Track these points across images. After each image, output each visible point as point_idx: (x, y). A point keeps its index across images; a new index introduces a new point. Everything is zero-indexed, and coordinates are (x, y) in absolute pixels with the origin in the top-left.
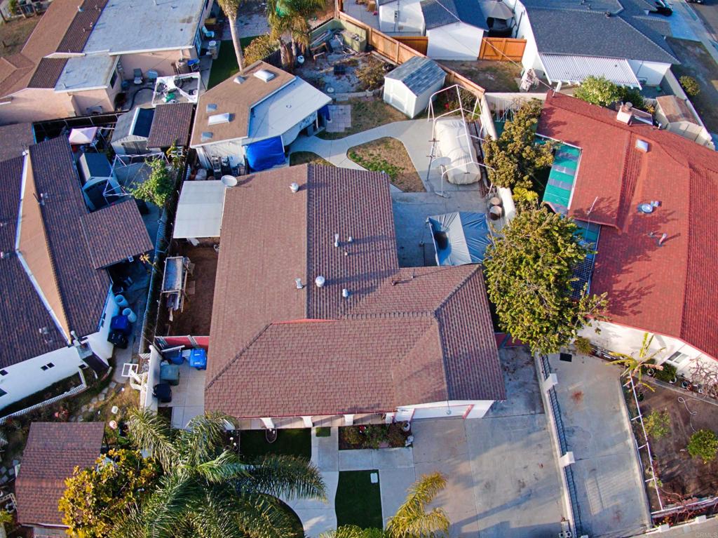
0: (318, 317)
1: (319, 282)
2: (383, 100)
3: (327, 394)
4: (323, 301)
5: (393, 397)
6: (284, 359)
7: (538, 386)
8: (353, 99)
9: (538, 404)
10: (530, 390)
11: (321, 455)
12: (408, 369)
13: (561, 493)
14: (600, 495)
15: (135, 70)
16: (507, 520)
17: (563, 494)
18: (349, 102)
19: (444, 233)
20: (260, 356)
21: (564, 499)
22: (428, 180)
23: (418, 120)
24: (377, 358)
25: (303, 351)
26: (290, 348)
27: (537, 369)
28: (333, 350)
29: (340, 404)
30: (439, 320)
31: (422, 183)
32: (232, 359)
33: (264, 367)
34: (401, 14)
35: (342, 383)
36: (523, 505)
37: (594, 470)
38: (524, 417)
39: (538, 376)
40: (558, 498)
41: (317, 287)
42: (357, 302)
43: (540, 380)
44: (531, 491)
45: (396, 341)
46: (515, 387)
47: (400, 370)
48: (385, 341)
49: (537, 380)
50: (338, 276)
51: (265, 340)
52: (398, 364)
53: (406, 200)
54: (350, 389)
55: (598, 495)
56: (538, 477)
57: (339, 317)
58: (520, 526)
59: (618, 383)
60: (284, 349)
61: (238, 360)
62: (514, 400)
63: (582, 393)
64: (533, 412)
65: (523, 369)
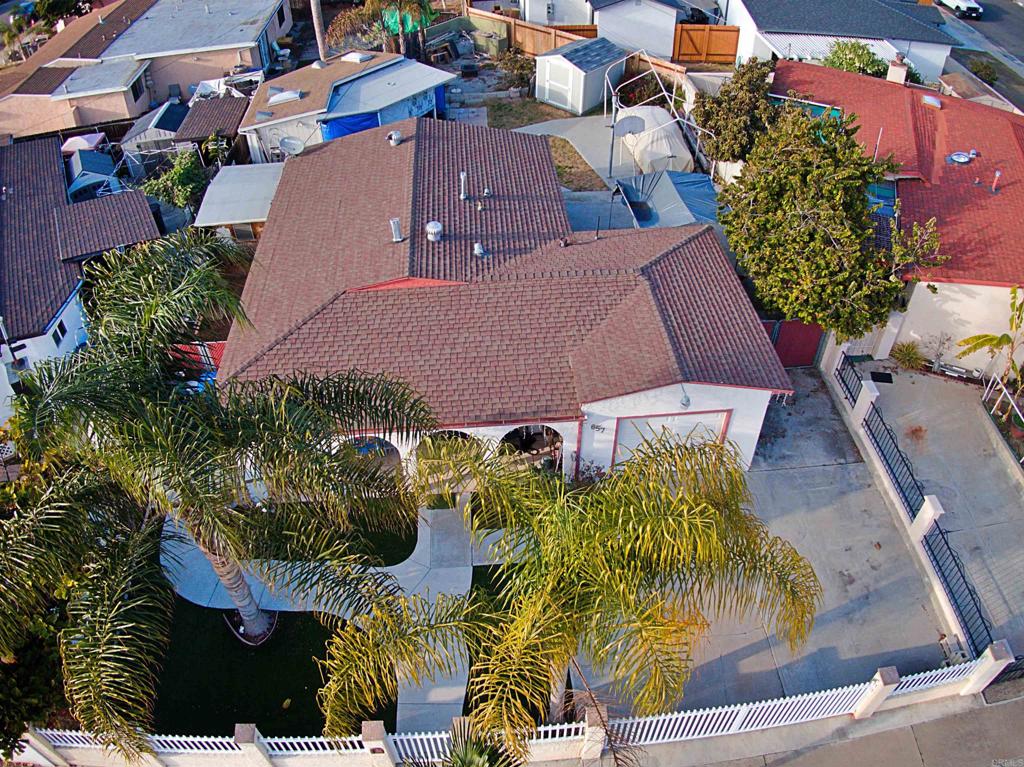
0: (430, 276)
1: (432, 229)
2: (536, 99)
3: (445, 394)
4: (439, 258)
5: (574, 393)
6: (364, 342)
7: (843, 423)
8: (491, 100)
9: (847, 448)
10: (829, 429)
11: (436, 538)
12: (598, 347)
13: (927, 589)
14: (1000, 592)
15: (170, 87)
16: (831, 645)
17: (932, 589)
18: (484, 104)
19: (645, 203)
20: (320, 339)
21: (936, 598)
22: (611, 177)
23: (589, 118)
24: (540, 336)
25: (400, 329)
26: (377, 326)
27: (835, 398)
28: (456, 326)
29: (472, 407)
30: (649, 279)
31: (602, 181)
32: (267, 345)
33: (327, 354)
34: (557, 9)
35: (475, 375)
36: (857, 616)
37: (977, 548)
38: (827, 468)
39: (839, 407)
40: (926, 598)
41: (428, 241)
42: (499, 262)
43: (844, 413)
44: (867, 587)
45: (573, 310)
46: (801, 424)
47: (584, 351)
48: (552, 310)
49: (838, 414)
50: (466, 231)
51: (332, 315)
52: (579, 342)
53: (579, 199)
54: (489, 385)
55: (996, 591)
56: (875, 564)
57: (468, 278)
58: (860, 655)
59: (981, 410)
60: (366, 327)
61: (278, 346)
62: (802, 443)
63: (924, 429)
64: (842, 461)
65: (810, 399)
